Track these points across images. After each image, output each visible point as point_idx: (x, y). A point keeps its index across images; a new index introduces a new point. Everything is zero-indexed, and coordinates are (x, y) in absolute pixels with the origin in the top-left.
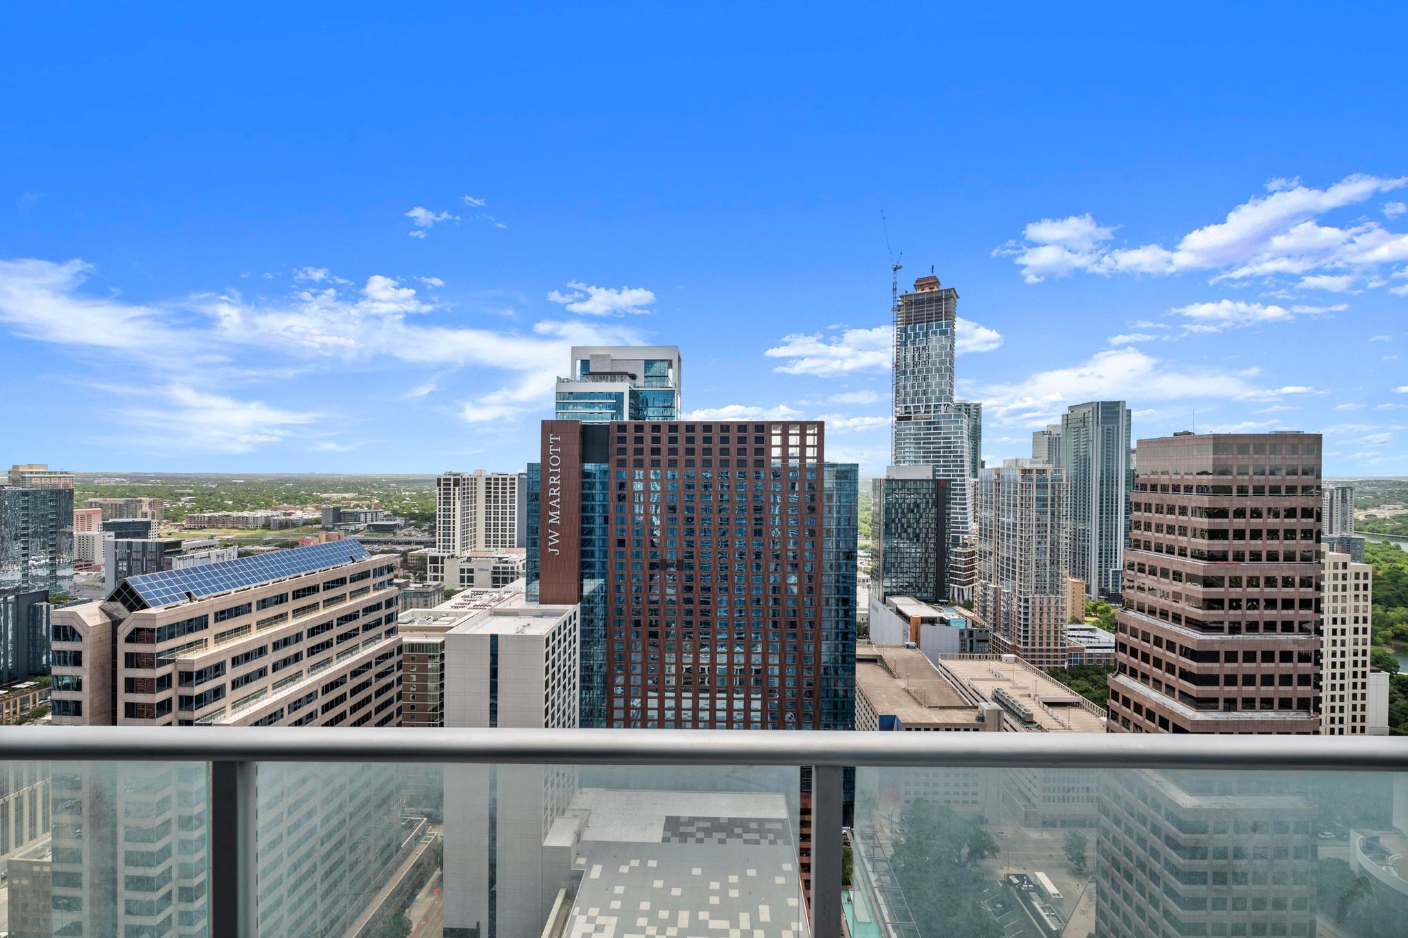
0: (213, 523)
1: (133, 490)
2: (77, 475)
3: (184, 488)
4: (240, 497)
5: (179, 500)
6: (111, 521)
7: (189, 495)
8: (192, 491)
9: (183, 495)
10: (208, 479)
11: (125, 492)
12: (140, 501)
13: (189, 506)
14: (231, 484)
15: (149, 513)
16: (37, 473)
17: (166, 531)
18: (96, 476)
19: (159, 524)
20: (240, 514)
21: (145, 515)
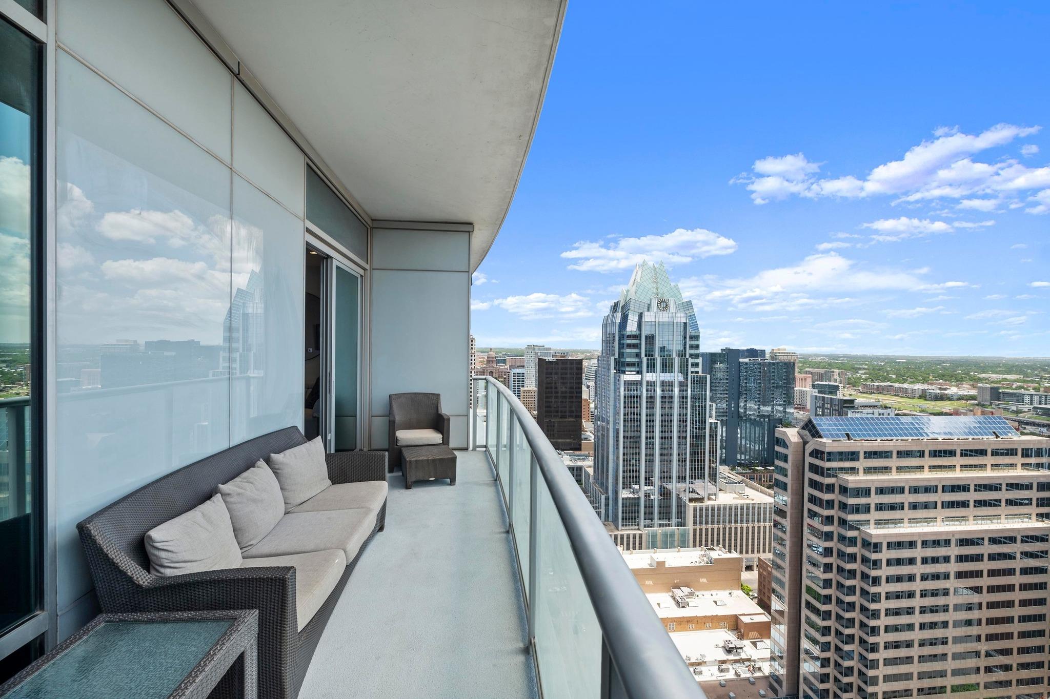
0: (880, 390)
1: (830, 364)
2: (800, 355)
3: (861, 364)
4: (902, 372)
5: (858, 373)
6: (816, 383)
7: (864, 369)
8: (866, 367)
9: (860, 369)
10: (878, 358)
11: (825, 365)
12: (833, 372)
13: (864, 377)
14: (896, 362)
15: (838, 380)
16: (782, 353)
17: (848, 393)
18: (810, 355)
19: (844, 387)
20: (901, 385)
21: (836, 381)
